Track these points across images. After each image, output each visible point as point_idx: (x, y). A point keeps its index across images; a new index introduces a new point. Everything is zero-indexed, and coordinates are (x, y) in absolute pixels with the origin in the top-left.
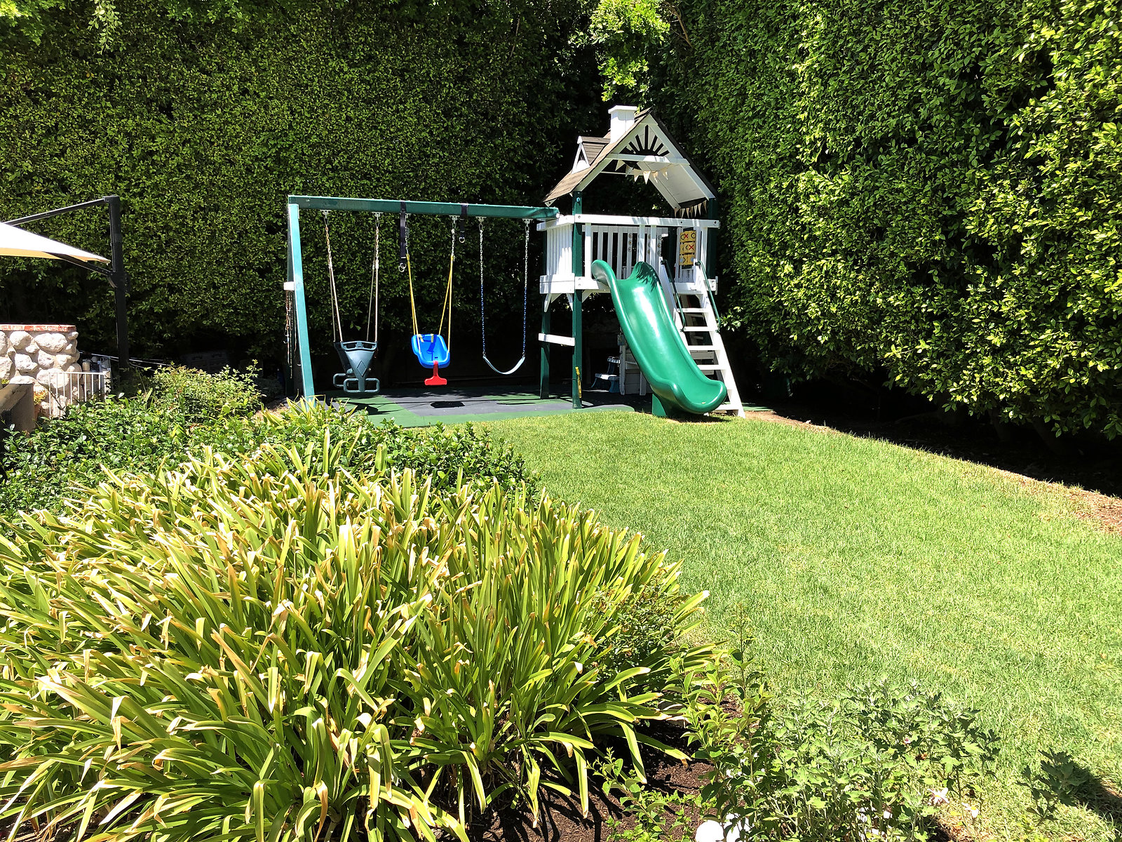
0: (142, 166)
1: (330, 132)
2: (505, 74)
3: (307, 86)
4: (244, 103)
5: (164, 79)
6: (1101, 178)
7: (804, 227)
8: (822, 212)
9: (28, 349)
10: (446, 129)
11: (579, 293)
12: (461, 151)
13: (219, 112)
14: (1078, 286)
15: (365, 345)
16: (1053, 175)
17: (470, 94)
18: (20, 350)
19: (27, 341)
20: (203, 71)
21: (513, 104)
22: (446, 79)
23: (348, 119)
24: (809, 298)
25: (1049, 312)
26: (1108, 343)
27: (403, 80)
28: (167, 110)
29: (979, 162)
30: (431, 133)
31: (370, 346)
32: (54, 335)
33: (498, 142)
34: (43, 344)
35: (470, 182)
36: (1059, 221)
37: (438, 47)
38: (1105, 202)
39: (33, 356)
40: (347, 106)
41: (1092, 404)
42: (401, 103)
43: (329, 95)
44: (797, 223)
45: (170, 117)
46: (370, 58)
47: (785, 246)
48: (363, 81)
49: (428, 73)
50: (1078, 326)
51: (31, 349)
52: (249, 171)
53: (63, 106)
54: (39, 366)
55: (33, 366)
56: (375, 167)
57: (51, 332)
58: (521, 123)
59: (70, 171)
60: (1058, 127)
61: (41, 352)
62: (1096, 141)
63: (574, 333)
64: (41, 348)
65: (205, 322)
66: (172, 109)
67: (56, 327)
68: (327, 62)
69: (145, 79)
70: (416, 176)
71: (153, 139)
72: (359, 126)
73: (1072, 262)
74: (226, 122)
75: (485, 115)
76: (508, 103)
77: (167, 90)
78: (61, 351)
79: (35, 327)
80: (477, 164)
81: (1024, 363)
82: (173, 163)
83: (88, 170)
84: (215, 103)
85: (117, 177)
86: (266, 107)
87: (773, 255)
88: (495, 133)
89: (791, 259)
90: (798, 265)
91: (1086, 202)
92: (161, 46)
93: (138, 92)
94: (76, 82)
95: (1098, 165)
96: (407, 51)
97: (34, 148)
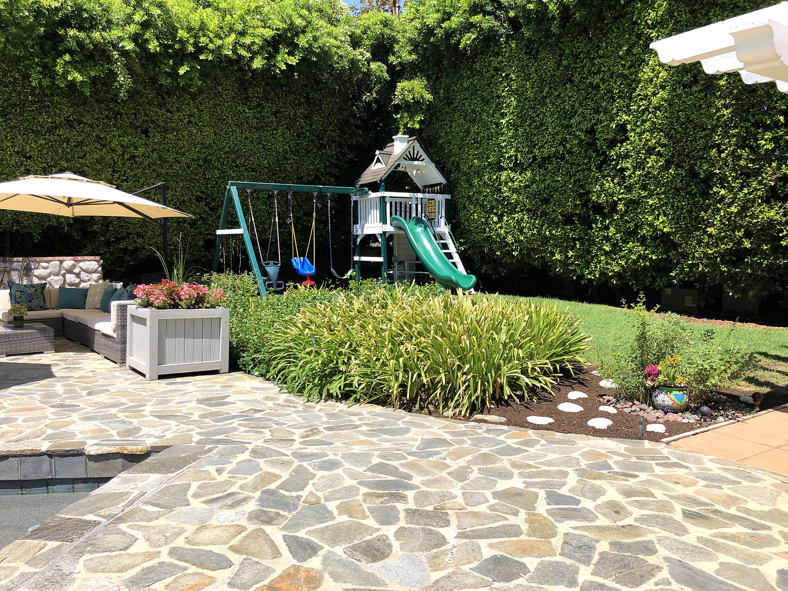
0: (128, 164)
1: (236, 145)
2: (329, 115)
3: (224, 120)
4: (189, 129)
5: (146, 115)
6: (650, 178)
7: (504, 198)
8: (515, 191)
9: (74, 271)
10: (298, 144)
11: (385, 233)
12: (304, 156)
13: (175, 133)
14: (643, 223)
15: (275, 264)
16: (630, 176)
17: (311, 126)
18: (70, 271)
19: (74, 266)
20: (168, 111)
21: (332, 131)
22: (299, 117)
23: (246, 138)
24: (507, 233)
25: (630, 235)
26: (656, 247)
27: (276, 117)
28: (146, 132)
29: (596, 169)
30: (289, 146)
31: (277, 264)
32: (91, 262)
33: (324, 151)
34: (84, 268)
35: (308, 174)
36: (634, 195)
37: (295, 99)
38: (653, 188)
39: (78, 275)
40: (246, 131)
41: (649, 274)
42: (275, 129)
43: (236, 125)
44: (500, 196)
45: (147, 136)
46: (259, 105)
47: (492, 208)
48: (255, 117)
49: (290, 114)
50: (643, 241)
51: (77, 270)
52: (188, 167)
53: (87, 129)
54: (81, 281)
55: (77, 281)
56: (258, 165)
57: (89, 261)
58: (335, 141)
59: (88, 167)
60: (632, 156)
61: (82, 273)
62: (648, 163)
63: (382, 254)
64: (82, 270)
66: (149, 132)
67: (92, 258)
68: (236, 107)
69: (135, 115)
70: (280, 170)
71: (136, 148)
72: (252, 142)
73: (640, 213)
74: (179, 139)
75: (318, 136)
76: (330, 131)
77: (147, 121)
78: (95, 272)
79: (79, 258)
80: (313, 163)
81: (620, 258)
82: (146, 163)
83: (99, 167)
84: (173, 129)
85: (114, 171)
86: (201, 131)
87: (486, 212)
88: (322, 147)
89: (496, 214)
90: (500, 218)
91: (644, 187)
92: (147, 97)
93: (131, 122)
94: (96, 116)
95: (649, 173)
96: (279, 101)
97: (68, 153)
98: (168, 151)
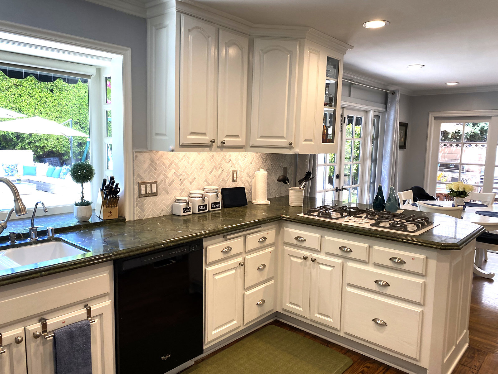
52: (72, 107)
53: (24, 89)
65: (54, 149)
66: (53, 91)
71: (47, 98)
74: (68, 94)
82: (51, 105)
83: (28, 107)
84: (65, 90)
93: (45, 86)
98: (62, 100)
